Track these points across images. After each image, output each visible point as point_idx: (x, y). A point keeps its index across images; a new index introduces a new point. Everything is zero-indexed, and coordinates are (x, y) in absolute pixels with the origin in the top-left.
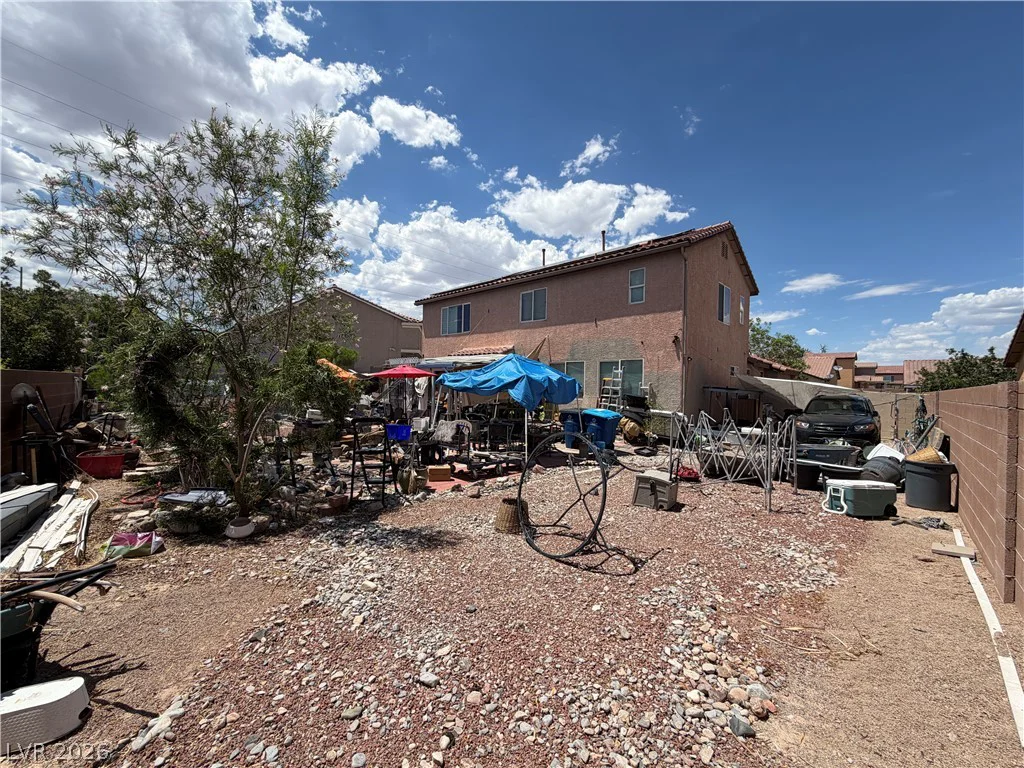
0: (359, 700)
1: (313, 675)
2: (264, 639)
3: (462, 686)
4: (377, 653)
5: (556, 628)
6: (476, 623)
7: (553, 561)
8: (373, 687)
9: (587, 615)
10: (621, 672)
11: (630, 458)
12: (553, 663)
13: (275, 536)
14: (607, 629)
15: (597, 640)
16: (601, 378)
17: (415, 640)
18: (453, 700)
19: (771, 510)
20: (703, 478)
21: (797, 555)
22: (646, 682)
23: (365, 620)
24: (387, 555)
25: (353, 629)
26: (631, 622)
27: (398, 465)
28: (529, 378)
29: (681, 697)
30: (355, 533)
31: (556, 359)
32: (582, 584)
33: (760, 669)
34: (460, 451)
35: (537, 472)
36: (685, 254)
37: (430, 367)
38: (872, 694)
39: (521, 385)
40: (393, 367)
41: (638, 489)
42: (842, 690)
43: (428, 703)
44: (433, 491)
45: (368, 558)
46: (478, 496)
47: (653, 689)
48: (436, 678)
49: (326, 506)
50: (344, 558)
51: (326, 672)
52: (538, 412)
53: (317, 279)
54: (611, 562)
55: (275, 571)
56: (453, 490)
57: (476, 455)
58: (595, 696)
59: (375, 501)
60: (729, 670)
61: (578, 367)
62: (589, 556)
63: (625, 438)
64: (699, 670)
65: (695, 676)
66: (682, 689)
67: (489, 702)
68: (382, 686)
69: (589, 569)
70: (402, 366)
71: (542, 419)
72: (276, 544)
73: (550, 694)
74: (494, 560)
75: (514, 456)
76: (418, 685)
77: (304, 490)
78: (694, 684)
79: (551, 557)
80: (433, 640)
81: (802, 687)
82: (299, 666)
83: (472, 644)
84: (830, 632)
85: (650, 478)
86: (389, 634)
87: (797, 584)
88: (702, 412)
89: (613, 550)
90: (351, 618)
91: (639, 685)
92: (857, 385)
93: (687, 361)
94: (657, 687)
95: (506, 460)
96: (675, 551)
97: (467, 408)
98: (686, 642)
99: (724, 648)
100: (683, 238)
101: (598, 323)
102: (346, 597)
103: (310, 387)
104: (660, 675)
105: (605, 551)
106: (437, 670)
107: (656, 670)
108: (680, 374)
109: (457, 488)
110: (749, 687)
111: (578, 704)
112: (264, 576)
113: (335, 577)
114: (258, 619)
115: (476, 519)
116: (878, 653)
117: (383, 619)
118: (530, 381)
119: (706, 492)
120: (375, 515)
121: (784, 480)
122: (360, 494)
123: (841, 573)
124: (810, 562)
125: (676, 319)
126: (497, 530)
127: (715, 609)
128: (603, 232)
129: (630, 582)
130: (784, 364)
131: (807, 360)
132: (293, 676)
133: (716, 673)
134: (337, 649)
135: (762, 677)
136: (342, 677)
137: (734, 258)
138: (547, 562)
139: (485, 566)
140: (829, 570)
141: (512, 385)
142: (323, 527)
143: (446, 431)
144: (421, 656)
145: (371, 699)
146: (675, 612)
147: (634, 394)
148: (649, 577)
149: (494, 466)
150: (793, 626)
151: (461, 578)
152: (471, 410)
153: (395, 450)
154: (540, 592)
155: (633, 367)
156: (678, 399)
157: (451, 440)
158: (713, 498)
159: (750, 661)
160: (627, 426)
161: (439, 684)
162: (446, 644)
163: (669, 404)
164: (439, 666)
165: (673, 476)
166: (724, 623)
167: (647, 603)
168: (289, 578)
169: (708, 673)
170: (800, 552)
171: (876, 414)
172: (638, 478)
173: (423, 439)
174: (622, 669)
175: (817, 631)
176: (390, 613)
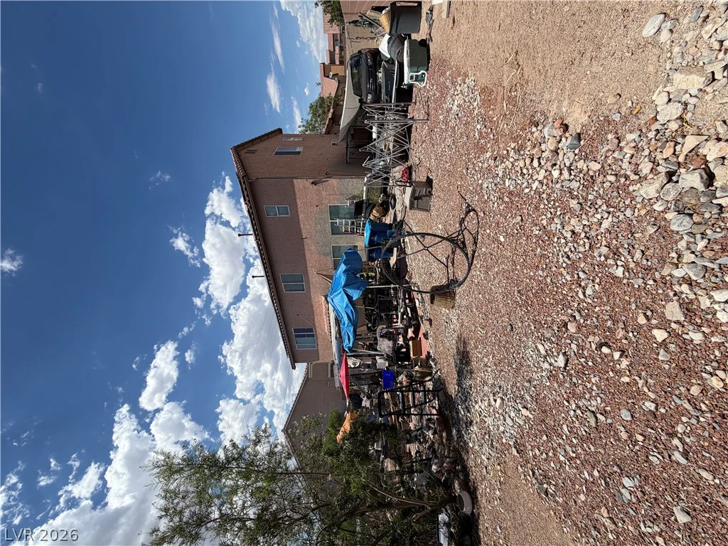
0: (582, 413)
1: (568, 448)
2: (545, 486)
3: (565, 336)
4: (548, 399)
5: (518, 267)
6: (520, 325)
7: (472, 268)
8: (572, 402)
9: (508, 245)
10: (544, 222)
11: (397, 212)
12: (543, 270)
13: (469, 474)
14: (516, 232)
15: (524, 238)
16: (343, 234)
17: (536, 369)
18: (576, 343)
19: (428, 119)
20: (409, 164)
21: (456, 103)
22: (550, 206)
23: (524, 407)
24: (477, 389)
25: (531, 416)
26: (510, 215)
27: (411, 379)
28: (344, 286)
29: (558, 182)
30: (463, 413)
31: (331, 265)
32: (487, 248)
33: (534, 129)
34: (399, 334)
35: (411, 278)
36: (254, 179)
37: (340, 357)
38: (543, 58)
39: (350, 291)
40: (340, 384)
41: (418, 209)
42: (543, 77)
43: (580, 362)
44: (429, 353)
45: (480, 403)
46: (430, 321)
47: (554, 200)
48: (561, 356)
49: (444, 434)
50: (481, 421)
51: (564, 437)
52: (368, 277)
53: (276, 450)
54: (470, 227)
55: (494, 475)
56: (427, 339)
57: (401, 323)
58: (563, 241)
59: (438, 396)
60: (536, 149)
61: (336, 250)
62: (467, 242)
63: (384, 216)
64: (538, 169)
65: (543, 172)
66: (552, 181)
67: (575, 316)
68: (571, 396)
69: (475, 243)
70: (340, 377)
71: (374, 274)
72: (475, 474)
73: (565, 274)
74: (474, 310)
75: (401, 295)
76: (568, 368)
77: (434, 452)
78: (548, 173)
79: (469, 269)
80: (534, 356)
81: (544, 102)
82: (562, 458)
83: (535, 328)
84: (506, 83)
85: (411, 201)
86: (533, 389)
87: (475, 104)
88: (363, 165)
89: (461, 226)
90: (524, 418)
91: (552, 210)
92: (342, 63)
93: (329, 175)
94: (553, 198)
95: (404, 300)
96: (459, 183)
97: (368, 328)
98: (520, 178)
99: (522, 153)
100: (242, 181)
101: (304, 237)
102: (509, 421)
103: (357, 453)
104: (544, 196)
105: (463, 231)
106: (555, 354)
107: (541, 199)
108: (338, 180)
109: (426, 336)
110: (547, 137)
111: (569, 253)
112: (499, 484)
113: (495, 429)
114: (531, 490)
115: (447, 322)
116: (517, 53)
117: (522, 393)
118: (346, 285)
119: (418, 162)
120: (448, 397)
121: (407, 111)
122: (434, 408)
123: (466, 75)
124: (460, 95)
125: (299, 184)
126: (453, 307)
127: (496, 157)
128: (239, 235)
129: (483, 215)
130: (329, 111)
131: (326, 95)
132: (570, 463)
133: (539, 158)
134: (547, 428)
135: (539, 128)
136: (567, 426)
137: (257, 145)
138: (473, 272)
139: (479, 316)
140: (465, 83)
141: (350, 298)
142: (460, 437)
143: (385, 346)
144: (546, 366)
145: (581, 404)
146: (500, 185)
147: (353, 211)
148: (478, 201)
149: (408, 309)
150: (503, 106)
151: (489, 335)
152: (369, 325)
153: (401, 383)
154: (494, 278)
155: (334, 212)
156: (355, 180)
157: (391, 342)
158: (422, 157)
159: (529, 136)
160: (376, 215)
161: (565, 353)
162: (536, 347)
163: (359, 187)
164: (553, 353)
165: (408, 185)
166: (505, 152)
167: (496, 203)
168: (499, 464)
169: (540, 164)
170: (454, 101)
171: (360, 52)
172: (411, 209)
173: (392, 361)
174: (542, 222)
175: (505, 91)
176: (518, 388)
